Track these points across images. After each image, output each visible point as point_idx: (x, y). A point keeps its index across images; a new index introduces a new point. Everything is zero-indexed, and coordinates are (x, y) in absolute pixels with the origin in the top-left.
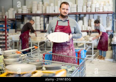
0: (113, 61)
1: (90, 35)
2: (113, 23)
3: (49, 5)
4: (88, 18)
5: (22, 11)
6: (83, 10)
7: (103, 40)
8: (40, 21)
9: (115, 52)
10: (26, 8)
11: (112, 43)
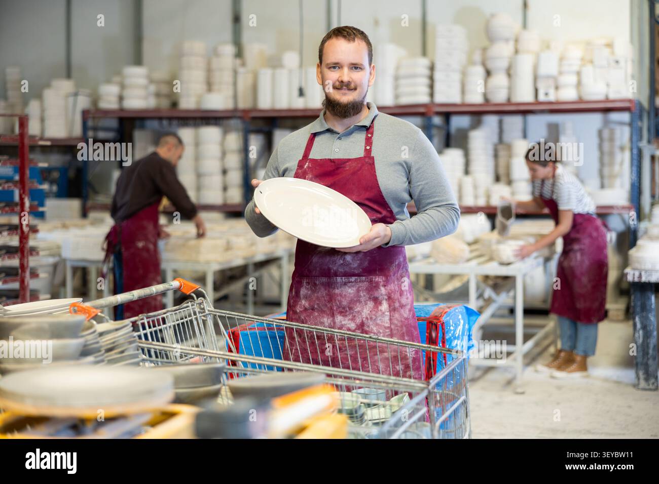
0: (636, 381)
1: (504, 229)
2: (635, 162)
3: (275, 63)
4: (495, 139)
5: (121, 98)
6: (463, 92)
7: (580, 260)
8: (224, 154)
9: (644, 327)
10: (143, 81)
11: (632, 275)
